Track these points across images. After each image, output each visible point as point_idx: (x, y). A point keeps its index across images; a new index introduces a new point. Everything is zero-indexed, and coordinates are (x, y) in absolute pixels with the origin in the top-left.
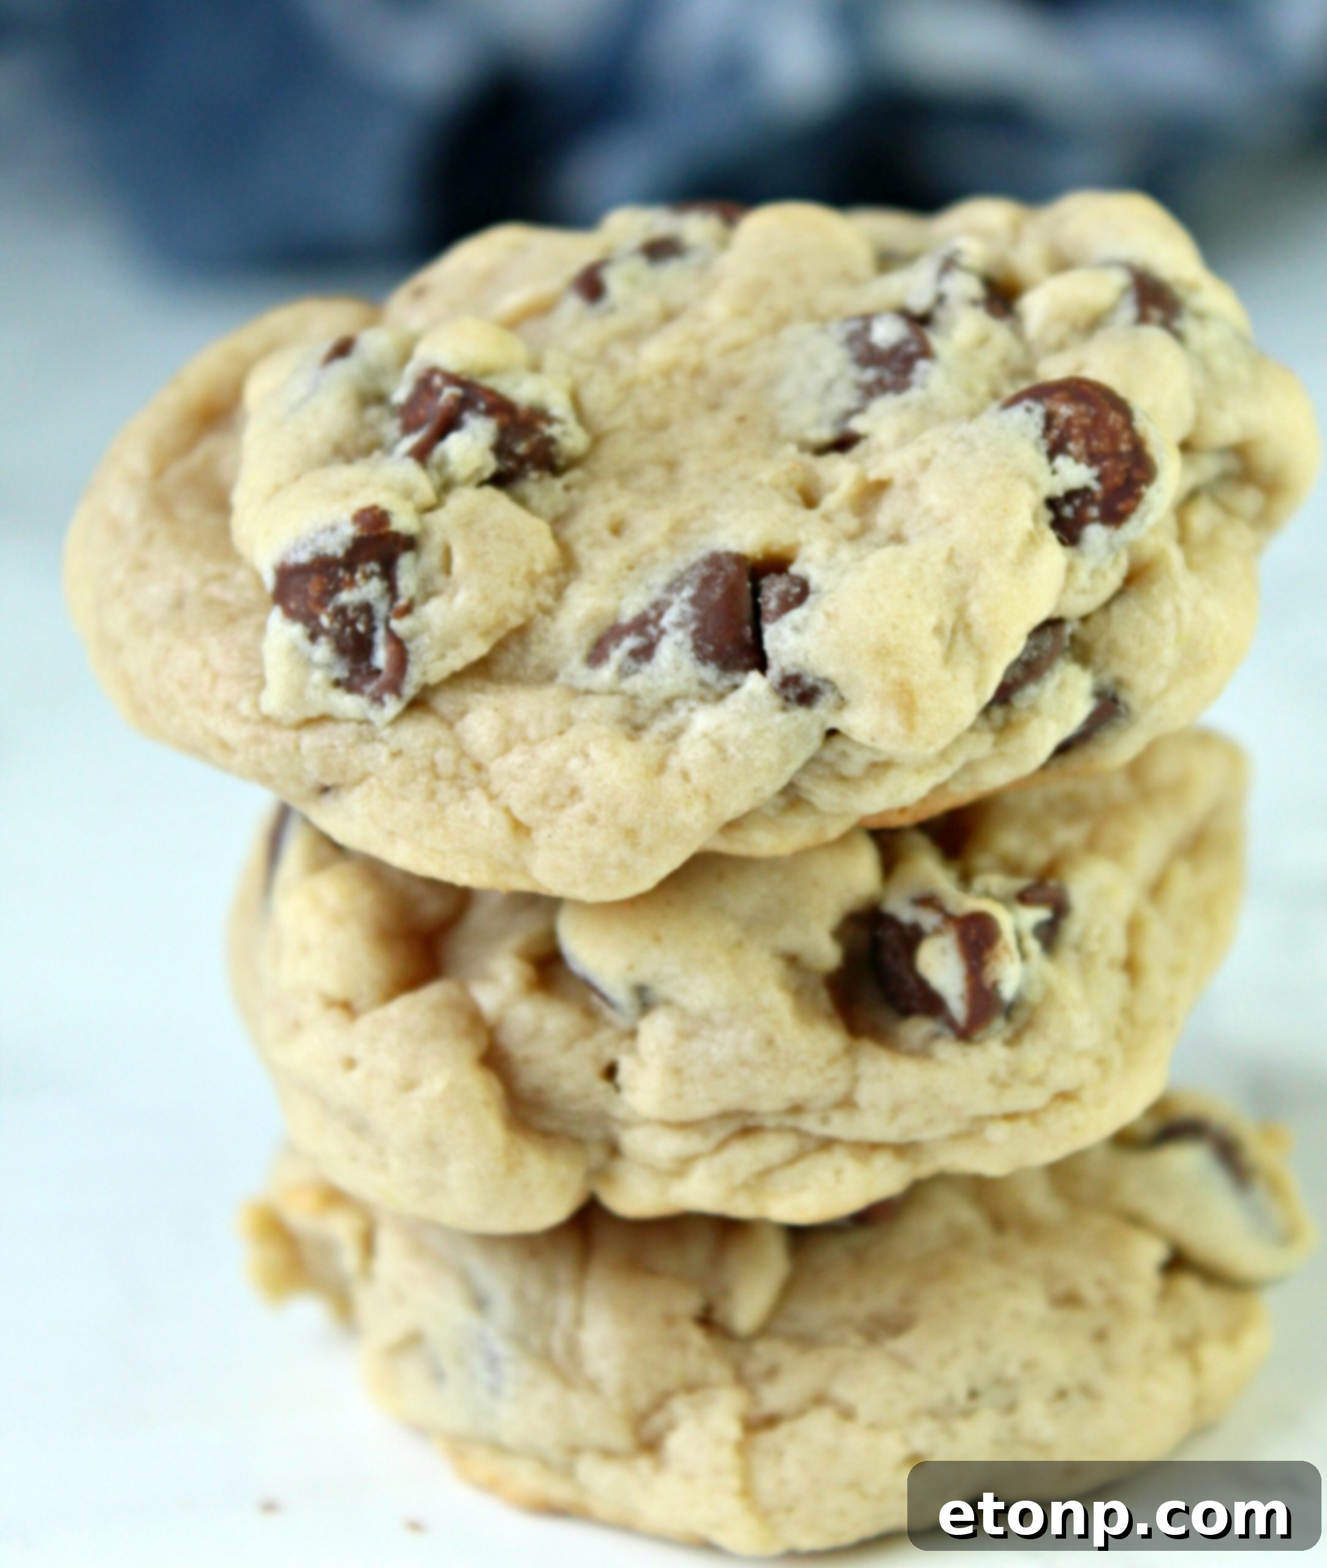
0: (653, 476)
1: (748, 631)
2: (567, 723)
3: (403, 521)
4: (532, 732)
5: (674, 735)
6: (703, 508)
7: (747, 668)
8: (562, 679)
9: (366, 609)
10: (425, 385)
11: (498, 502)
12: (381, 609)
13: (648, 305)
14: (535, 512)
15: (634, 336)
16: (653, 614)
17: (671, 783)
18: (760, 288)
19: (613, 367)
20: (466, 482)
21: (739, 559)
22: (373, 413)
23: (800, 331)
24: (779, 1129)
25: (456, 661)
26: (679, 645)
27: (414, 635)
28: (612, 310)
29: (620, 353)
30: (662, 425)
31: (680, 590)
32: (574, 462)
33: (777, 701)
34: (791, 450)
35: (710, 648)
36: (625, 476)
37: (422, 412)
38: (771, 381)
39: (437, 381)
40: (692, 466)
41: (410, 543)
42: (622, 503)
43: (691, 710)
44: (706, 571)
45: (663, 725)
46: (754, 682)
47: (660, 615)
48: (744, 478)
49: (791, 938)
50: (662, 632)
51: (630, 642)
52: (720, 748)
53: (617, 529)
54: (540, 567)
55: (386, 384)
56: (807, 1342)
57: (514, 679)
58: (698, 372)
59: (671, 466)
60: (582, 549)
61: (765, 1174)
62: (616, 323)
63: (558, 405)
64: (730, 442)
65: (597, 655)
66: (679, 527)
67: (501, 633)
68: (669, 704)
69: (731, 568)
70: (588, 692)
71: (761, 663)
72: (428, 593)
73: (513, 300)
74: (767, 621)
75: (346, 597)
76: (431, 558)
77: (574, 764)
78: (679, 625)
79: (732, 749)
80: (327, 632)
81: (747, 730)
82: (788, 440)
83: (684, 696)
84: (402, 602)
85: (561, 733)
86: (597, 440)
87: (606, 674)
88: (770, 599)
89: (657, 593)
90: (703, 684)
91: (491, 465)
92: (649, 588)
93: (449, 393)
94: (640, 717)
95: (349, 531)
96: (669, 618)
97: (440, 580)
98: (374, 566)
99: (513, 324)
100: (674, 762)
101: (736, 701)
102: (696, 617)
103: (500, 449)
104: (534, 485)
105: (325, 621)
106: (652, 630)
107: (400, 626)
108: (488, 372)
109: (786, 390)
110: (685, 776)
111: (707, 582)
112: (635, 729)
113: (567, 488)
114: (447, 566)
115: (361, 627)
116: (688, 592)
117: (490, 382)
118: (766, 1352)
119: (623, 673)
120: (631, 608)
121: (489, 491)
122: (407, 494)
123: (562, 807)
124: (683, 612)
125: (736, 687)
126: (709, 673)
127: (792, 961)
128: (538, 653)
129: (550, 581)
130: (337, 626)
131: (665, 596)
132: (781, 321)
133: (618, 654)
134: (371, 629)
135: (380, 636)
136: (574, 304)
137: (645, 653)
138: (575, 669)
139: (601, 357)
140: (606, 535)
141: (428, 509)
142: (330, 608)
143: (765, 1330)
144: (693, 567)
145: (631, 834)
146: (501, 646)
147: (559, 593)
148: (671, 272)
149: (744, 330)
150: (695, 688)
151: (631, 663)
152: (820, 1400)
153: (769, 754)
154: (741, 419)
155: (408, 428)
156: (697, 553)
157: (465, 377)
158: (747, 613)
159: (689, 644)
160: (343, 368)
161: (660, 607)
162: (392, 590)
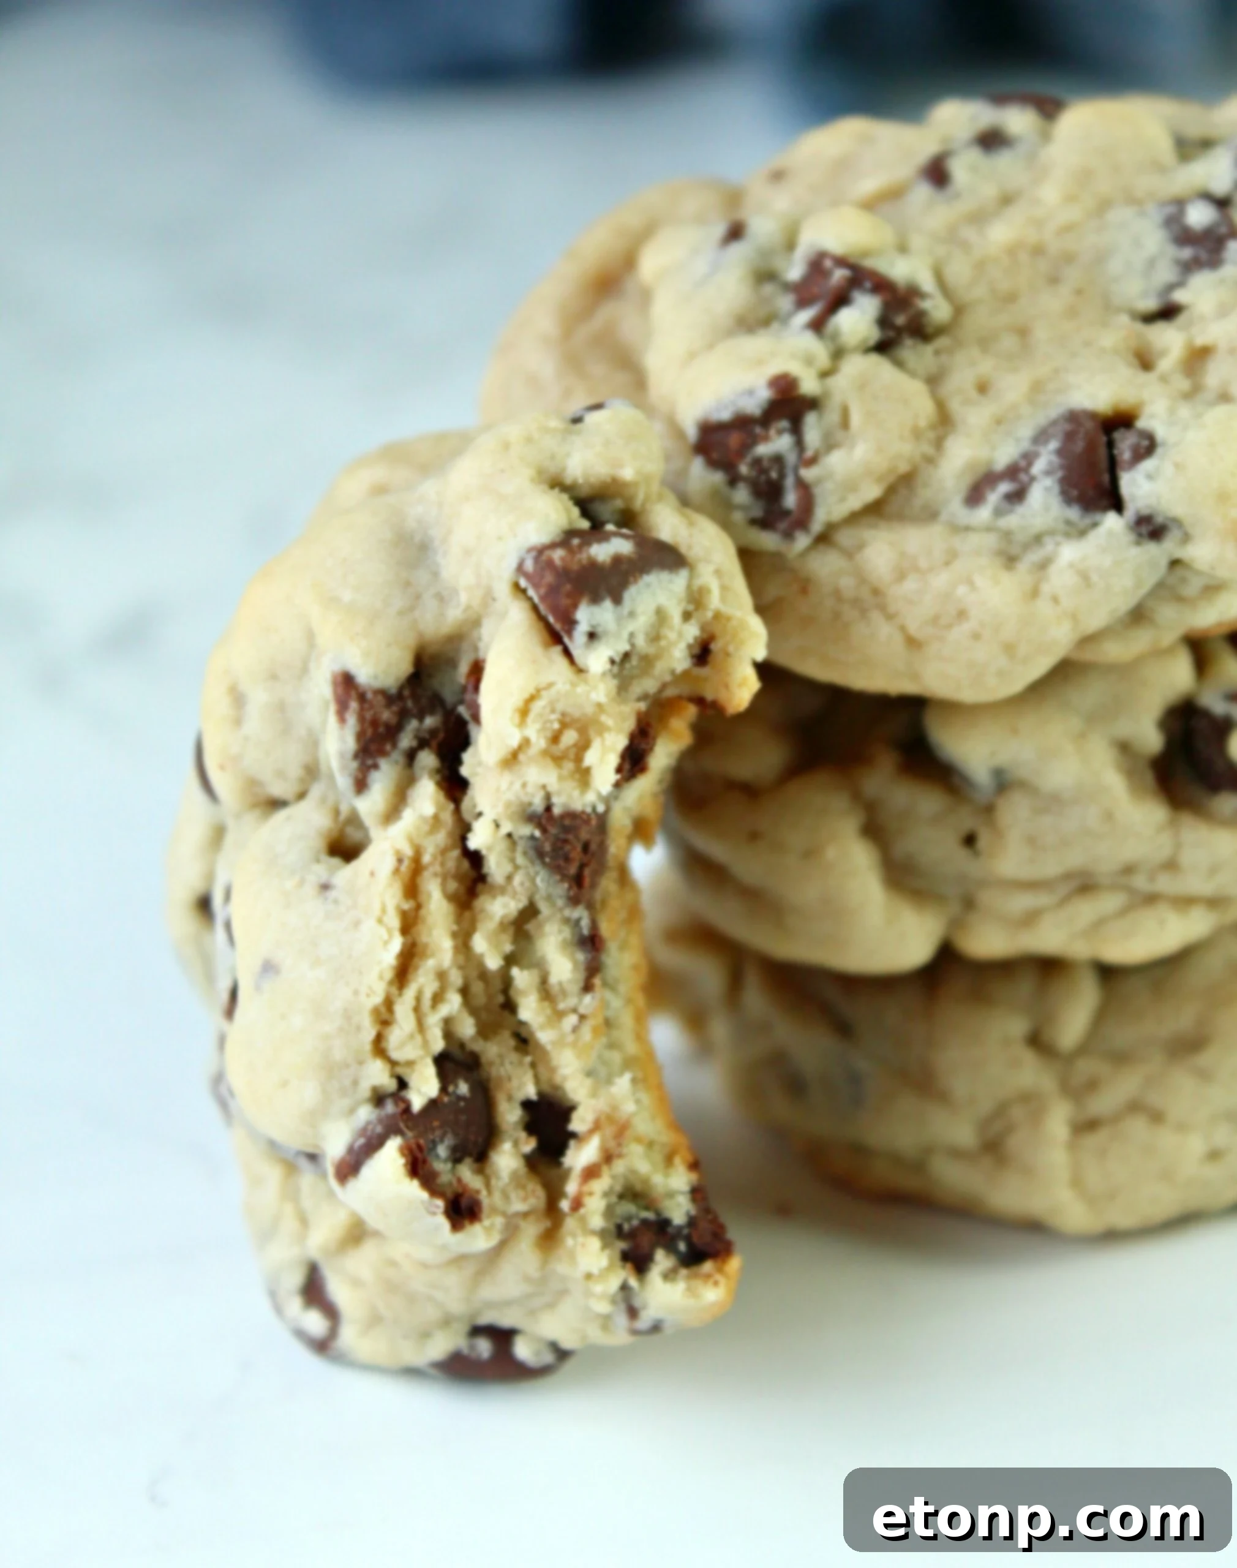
0: (1009, 342)
1: (1106, 478)
2: (951, 557)
3: (809, 385)
4: (923, 563)
5: (1043, 565)
6: (1056, 371)
7: (1105, 509)
8: (944, 517)
9: (778, 460)
10: (817, 266)
11: (880, 367)
12: (791, 458)
13: (989, 191)
14: (913, 374)
15: (979, 218)
16: (1023, 464)
17: (1043, 606)
18: (1084, 177)
19: (965, 246)
20: (855, 349)
21: (1093, 416)
22: (768, 289)
23: (1120, 214)
24: (1114, 887)
25: (855, 502)
26: (1047, 489)
27: (819, 481)
28: (958, 196)
29: (969, 233)
30: (1011, 298)
31: (1046, 442)
32: (941, 330)
33: (1131, 537)
34: (1124, 319)
35: (1075, 493)
36: (985, 343)
37: (815, 290)
38: (1101, 258)
39: (828, 263)
40: (1041, 333)
41: (812, 404)
42: (986, 366)
43: (1058, 544)
44: (1068, 427)
45: (1034, 556)
46: (1111, 521)
47: (1030, 464)
48: (1087, 344)
49: (1125, 728)
50: (1033, 479)
51: (1004, 487)
52: (1085, 577)
53: (983, 388)
54: (923, 423)
55: (779, 264)
56: (1121, 1058)
57: (902, 517)
58: (1038, 251)
59: (1023, 332)
60: (955, 406)
61: (1099, 924)
62: (964, 206)
63: (926, 282)
64: (1072, 313)
65: (975, 496)
66: (1037, 387)
67: (891, 479)
68: (1038, 539)
69: (1089, 425)
70: (968, 529)
71: (1117, 504)
72: (830, 445)
73: (869, 185)
74: (1124, 470)
75: (763, 450)
76: (832, 416)
77: (962, 590)
78: (1048, 473)
79: (1095, 578)
80: (745, 479)
81: (1107, 561)
82: (1119, 310)
83: (1051, 533)
84: (809, 453)
85: (947, 564)
86: (959, 310)
87: (984, 513)
88: (1124, 451)
89: (1025, 445)
90: (1068, 522)
91: (874, 334)
92: (1018, 440)
93: (839, 275)
94: (1014, 550)
95: (764, 394)
96: (1039, 467)
97: (840, 435)
98: (784, 424)
99: (871, 205)
100: (1046, 589)
101: (1096, 537)
102: (1062, 467)
103: (883, 322)
104: (910, 351)
105: (744, 469)
106: (1023, 477)
107: (808, 474)
108: (866, 254)
109: (1115, 266)
110: (1055, 600)
111: (1069, 437)
112: (1010, 560)
113: (937, 353)
114: (845, 423)
115: (774, 475)
116: (1054, 445)
117: (869, 263)
118: (1086, 1067)
119: (998, 513)
120: (1004, 456)
121: (875, 359)
122: (809, 361)
123: (949, 626)
124: (1050, 463)
125: (1095, 525)
126: (1074, 513)
127: (1124, 748)
128: (924, 495)
129: (931, 435)
130: (754, 473)
131: (1033, 448)
132: (1104, 206)
133: (994, 497)
134: (782, 476)
135: (789, 482)
136: (923, 191)
137: (1017, 496)
138: (955, 508)
139: (952, 237)
140: (973, 394)
141: (825, 374)
142: (749, 459)
143: (1084, 1049)
144: (1054, 423)
145: (1009, 649)
146: (891, 490)
147: (939, 444)
148: (1004, 161)
149: (1073, 214)
150: (1061, 526)
151: (1005, 505)
152: (1135, 1107)
153: (1127, 582)
154: (1079, 292)
155: (802, 302)
156: (1054, 411)
157: (852, 260)
158: (1103, 463)
159: (1056, 489)
160: (739, 251)
161: (1029, 458)
162: (800, 444)
